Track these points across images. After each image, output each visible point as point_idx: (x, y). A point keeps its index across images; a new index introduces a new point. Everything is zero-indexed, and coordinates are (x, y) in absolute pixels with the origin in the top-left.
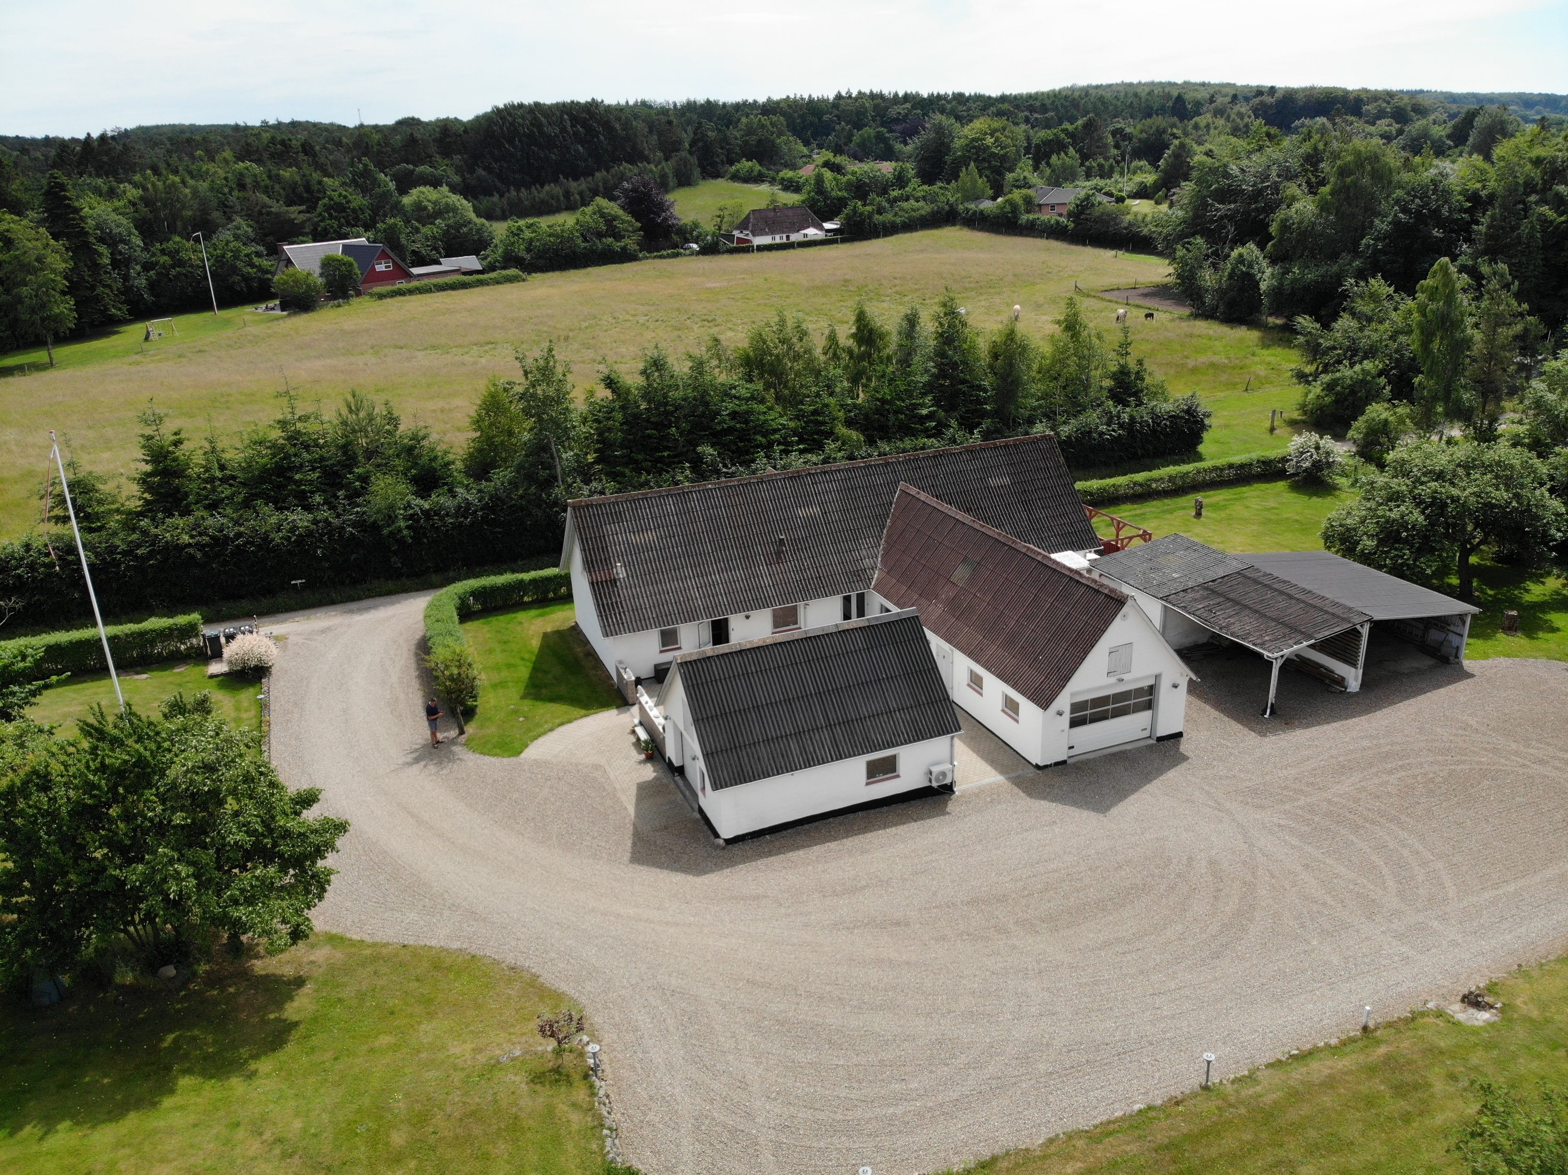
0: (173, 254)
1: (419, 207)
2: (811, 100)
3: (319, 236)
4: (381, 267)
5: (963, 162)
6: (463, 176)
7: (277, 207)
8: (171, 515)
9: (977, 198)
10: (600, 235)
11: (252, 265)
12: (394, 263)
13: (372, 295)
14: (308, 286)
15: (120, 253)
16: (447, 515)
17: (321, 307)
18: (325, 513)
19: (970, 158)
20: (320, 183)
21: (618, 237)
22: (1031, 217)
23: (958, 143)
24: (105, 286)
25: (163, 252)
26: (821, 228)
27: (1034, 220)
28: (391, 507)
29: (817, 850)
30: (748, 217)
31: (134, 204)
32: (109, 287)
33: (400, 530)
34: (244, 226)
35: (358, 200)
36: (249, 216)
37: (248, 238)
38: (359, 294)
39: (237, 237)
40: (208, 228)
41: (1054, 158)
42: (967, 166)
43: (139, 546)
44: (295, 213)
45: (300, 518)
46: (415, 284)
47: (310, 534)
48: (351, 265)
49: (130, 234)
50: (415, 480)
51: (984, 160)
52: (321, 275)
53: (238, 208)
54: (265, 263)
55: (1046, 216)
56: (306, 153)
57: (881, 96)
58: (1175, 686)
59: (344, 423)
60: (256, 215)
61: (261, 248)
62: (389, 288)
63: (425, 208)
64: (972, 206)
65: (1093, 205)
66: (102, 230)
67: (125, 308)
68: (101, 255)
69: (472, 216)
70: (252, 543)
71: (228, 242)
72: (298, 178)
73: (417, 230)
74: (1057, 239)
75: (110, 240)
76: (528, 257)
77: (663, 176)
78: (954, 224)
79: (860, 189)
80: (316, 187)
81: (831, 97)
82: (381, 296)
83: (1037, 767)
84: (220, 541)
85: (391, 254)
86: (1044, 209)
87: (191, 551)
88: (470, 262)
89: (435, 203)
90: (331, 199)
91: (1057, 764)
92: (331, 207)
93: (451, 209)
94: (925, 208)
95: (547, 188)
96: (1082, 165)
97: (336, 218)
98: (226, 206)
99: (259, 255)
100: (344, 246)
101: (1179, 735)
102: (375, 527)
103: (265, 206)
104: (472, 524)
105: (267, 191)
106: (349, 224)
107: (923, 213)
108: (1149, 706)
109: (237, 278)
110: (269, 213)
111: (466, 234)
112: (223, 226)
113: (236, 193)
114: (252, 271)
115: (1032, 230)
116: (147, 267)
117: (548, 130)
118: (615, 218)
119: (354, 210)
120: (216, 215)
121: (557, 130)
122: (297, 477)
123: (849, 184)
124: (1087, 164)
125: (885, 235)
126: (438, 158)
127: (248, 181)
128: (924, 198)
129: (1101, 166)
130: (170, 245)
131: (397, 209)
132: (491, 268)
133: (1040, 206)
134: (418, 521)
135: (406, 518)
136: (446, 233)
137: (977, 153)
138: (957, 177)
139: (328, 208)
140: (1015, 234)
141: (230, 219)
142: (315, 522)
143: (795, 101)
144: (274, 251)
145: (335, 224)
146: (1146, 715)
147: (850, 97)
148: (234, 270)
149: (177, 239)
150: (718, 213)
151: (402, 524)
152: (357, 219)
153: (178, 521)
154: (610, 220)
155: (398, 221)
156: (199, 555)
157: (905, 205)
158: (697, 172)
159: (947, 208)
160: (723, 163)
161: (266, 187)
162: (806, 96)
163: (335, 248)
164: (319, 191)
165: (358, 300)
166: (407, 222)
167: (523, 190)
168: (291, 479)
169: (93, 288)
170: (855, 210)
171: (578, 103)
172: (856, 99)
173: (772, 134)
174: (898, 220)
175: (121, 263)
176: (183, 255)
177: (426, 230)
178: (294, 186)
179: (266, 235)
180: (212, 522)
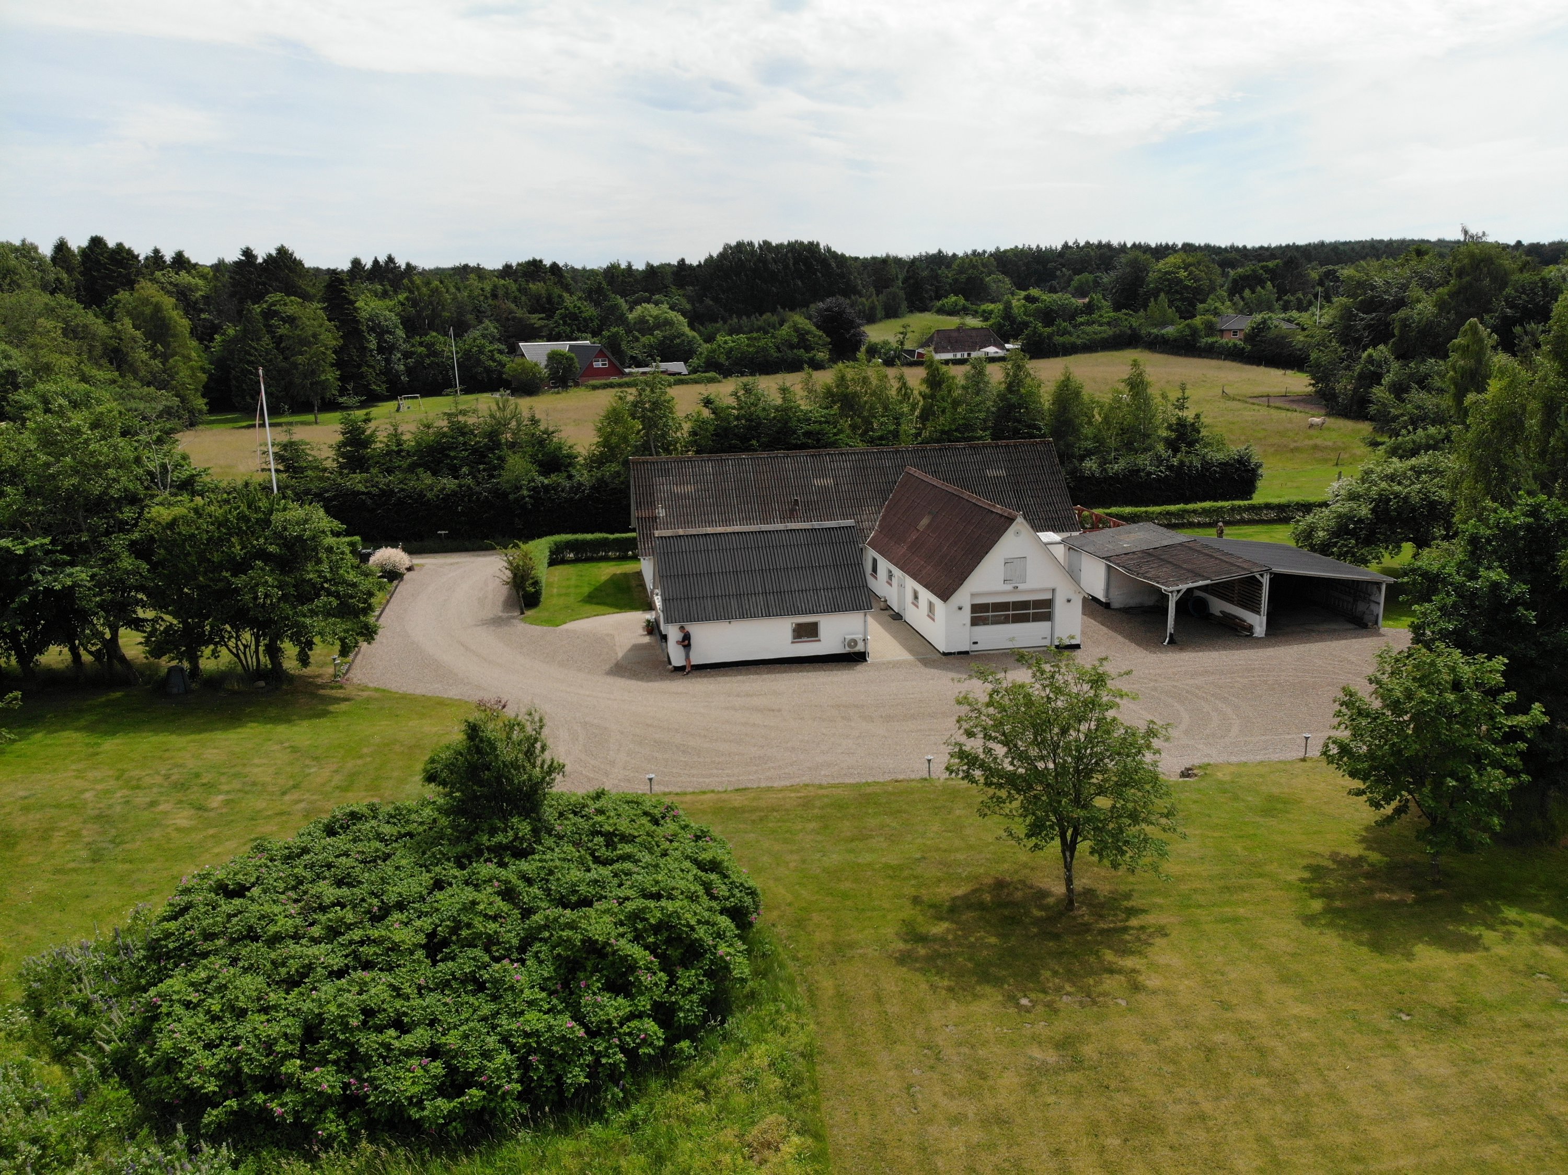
0: (429, 346)
1: (642, 320)
2: (1039, 249)
3: (553, 337)
4: (598, 364)
5: (1156, 293)
6: (693, 305)
7: (520, 313)
8: (355, 473)
9: (1164, 324)
10: (792, 347)
11: (494, 361)
12: (610, 361)
13: (587, 387)
14: (534, 374)
15: (386, 341)
16: (563, 491)
17: (543, 393)
18: (469, 481)
19: (1162, 290)
20: (560, 296)
21: (808, 349)
22: (1210, 340)
23: (1152, 276)
24: (369, 366)
25: (421, 344)
26: (1003, 348)
27: (1213, 343)
28: (517, 479)
29: (740, 678)
30: (932, 336)
31: (402, 304)
32: (373, 367)
33: (524, 498)
34: (491, 327)
35: (589, 310)
36: (497, 321)
37: (494, 337)
38: (577, 385)
39: (484, 336)
40: (461, 328)
41: (1247, 293)
42: (1156, 297)
43: (327, 491)
44: (536, 319)
45: (449, 483)
46: (626, 379)
47: (454, 493)
48: (572, 359)
49: (397, 327)
50: (541, 464)
51: (1177, 292)
52: (546, 366)
53: (489, 313)
54: (504, 358)
55: (1228, 340)
56: (553, 274)
57: (1109, 246)
58: (1069, 601)
59: (492, 416)
60: (504, 320)
61: (502, 347)
62: (603, 381)
63: (648, 321)
64: (1155, 331)
65: (1269, 328)
66: (373, 321)
67: (384, 386)
68: (369, 342)
69: (687, 330)
70: (410, 497)
71: (475, 339)
72: (543, 292)
73: (637, 340)
74: (1234, 360)
75: (380, 331)
76: (727, 363)
77: (873, 308)
78: (1136, 348)
79: (1048, 316)
80: (556, 300)
81: (1059, 247)
82: (595, 388)
83: (944, 654)
84: (387, 494)
85: (609, 354)
86: (1226, 334)
87: (364, 497)
88: (678, 367)
89: (656, 318)
90: (566, 309)
91: (960, 653)
92: (566, 316)
93: (668, 323)
94: (1107, 331)
95: (764, 317)
96: (1278, 299)
97: (569, 325)
98: (479, 311)
99: (500, 352)
100: (571, 346)
101: (1077, 647)
102: (505, 495)
103: (511, 312)
104: (580, 500)
105: (515, 300)
106: (579, 330)
107: (1105, 335)
108: (1048, 617)
109: (480, 369)
110: (514, 318)
111: (679, 345)
112: (474, 327)
113: (490, 301)
114: (493, 364)
115: (1211, 352)
116: (407, 355)
117: (773, 267)
118: (808, 332)
119: (585, 319)
120: (470, 317)
121: (780, 267)
122: (452, 454)
123: (1038, 310)
124: (1286, 298)
125: (1065, 355)
126: (673, 289)
127: (501, 293)
128: (1109, 324)
129: (1299, 301)
130: (427, 339)
131: (621, 320)
132: (694, 371)
133: (1222, 331)
134: (539, 493)
135: (529, 490)
136: (662, 343)
137: (1169, 285)
138: (1145, 306)
139: (563, 317)
140: (1194, 356)
141: (481, 322)
142: (460, 486)
143: (1022, 250)
144: (513, 350)
145: (568, 329)
146: (1047, 624)
147: (1078, 246)
148: (478, 361)
149: (434, 334)
150: (902, 330)
151: (525, 493)
152: (587, 326)
153: (358, 477)
154: (802, 335)
155: (621, 330)
156: (369, 502)
157: (1088, 329)
158: (904, 305)
159: (1129, 332)
160: (931, 300)
161: (515, 297)
162: (1034, 247)
163: (564, 346)
164: (558, 303)
165: (576, 389)
166: (629, 331)
167: (744, 318)
168: (448, 456)
169: (359, 366)
170: (1035, 332)
171: (802, 243)
172: (1083, 247)
173: (982, 272)
174: (1079, 342)
175: (386, 349)
176: (438, 347)
177: (644, 340)
178: (538, 298)
179: (509, 337)
180: (383, 480)
